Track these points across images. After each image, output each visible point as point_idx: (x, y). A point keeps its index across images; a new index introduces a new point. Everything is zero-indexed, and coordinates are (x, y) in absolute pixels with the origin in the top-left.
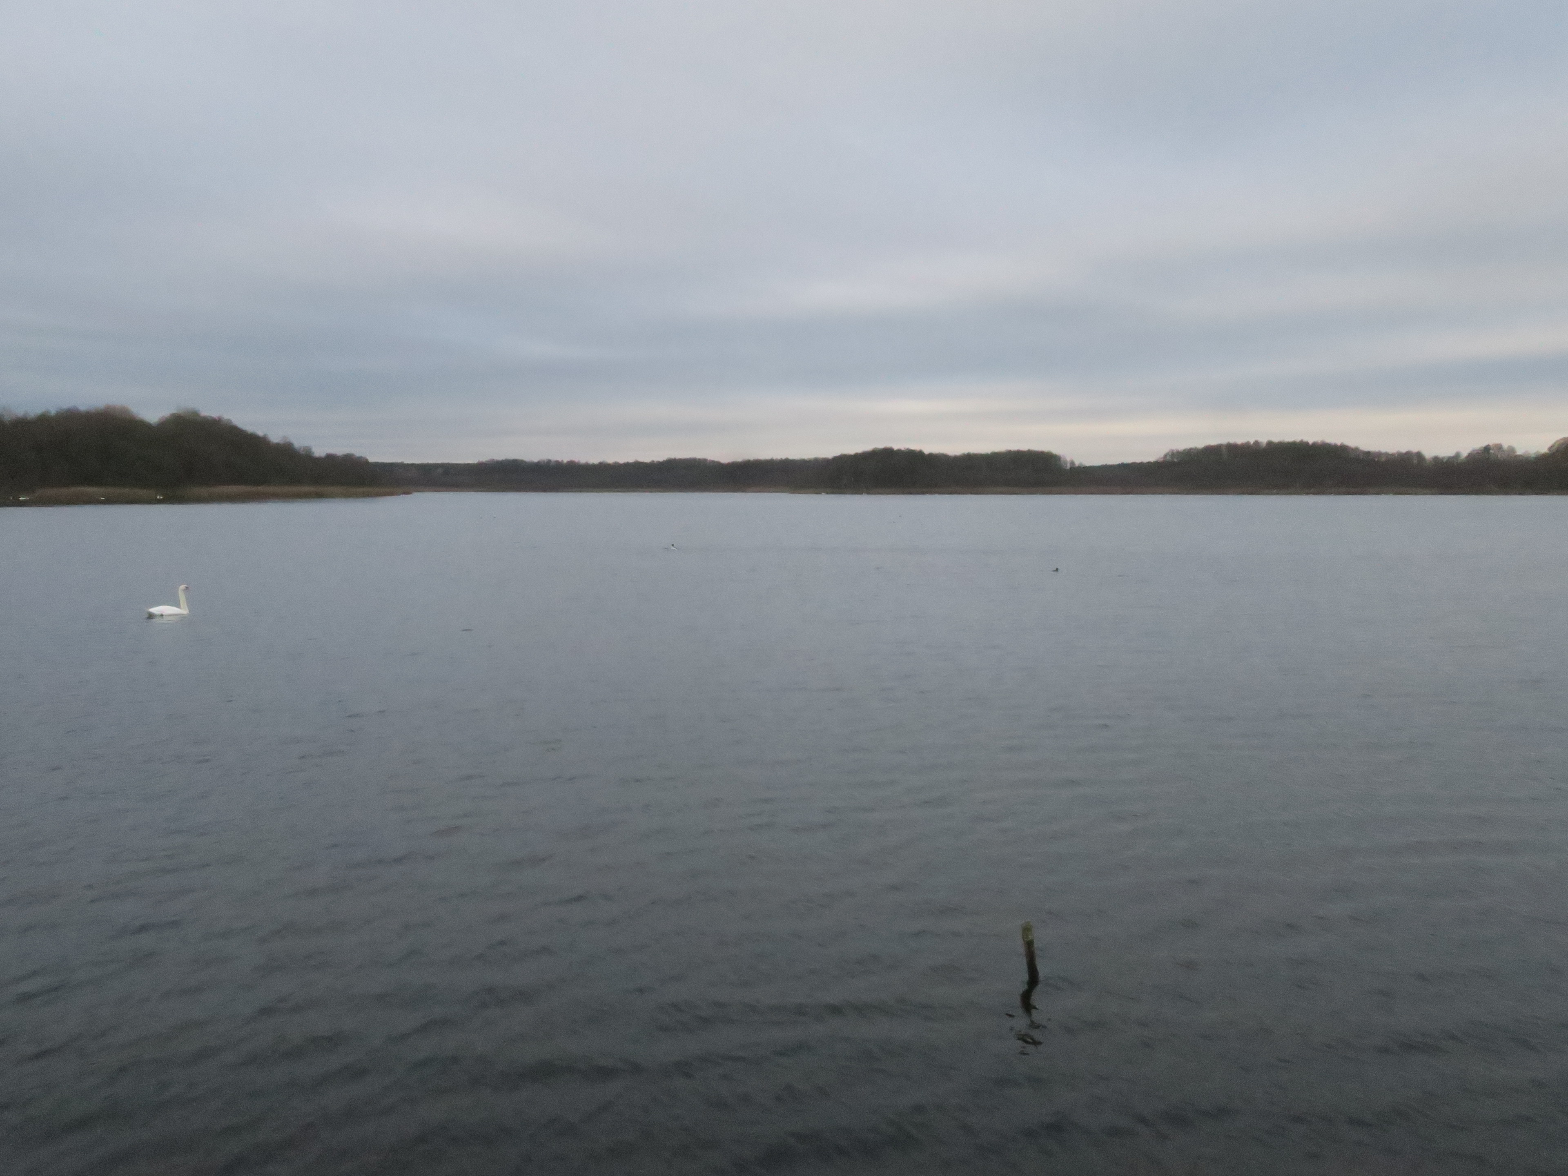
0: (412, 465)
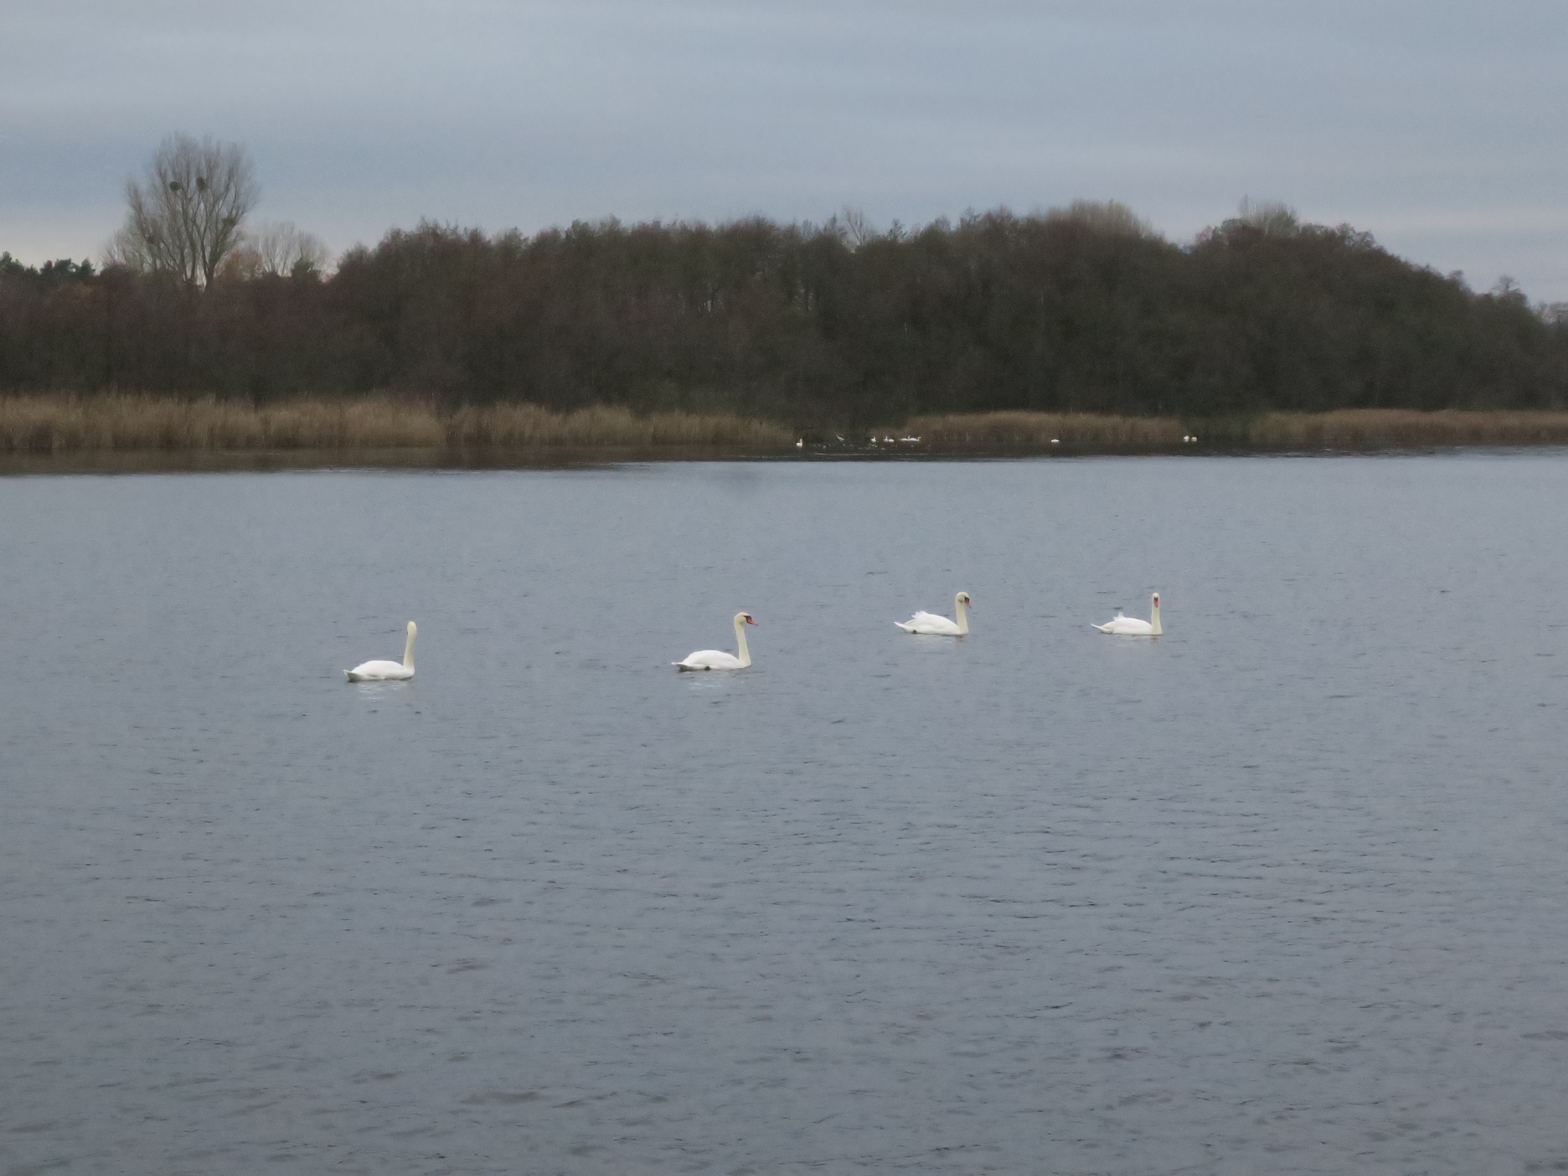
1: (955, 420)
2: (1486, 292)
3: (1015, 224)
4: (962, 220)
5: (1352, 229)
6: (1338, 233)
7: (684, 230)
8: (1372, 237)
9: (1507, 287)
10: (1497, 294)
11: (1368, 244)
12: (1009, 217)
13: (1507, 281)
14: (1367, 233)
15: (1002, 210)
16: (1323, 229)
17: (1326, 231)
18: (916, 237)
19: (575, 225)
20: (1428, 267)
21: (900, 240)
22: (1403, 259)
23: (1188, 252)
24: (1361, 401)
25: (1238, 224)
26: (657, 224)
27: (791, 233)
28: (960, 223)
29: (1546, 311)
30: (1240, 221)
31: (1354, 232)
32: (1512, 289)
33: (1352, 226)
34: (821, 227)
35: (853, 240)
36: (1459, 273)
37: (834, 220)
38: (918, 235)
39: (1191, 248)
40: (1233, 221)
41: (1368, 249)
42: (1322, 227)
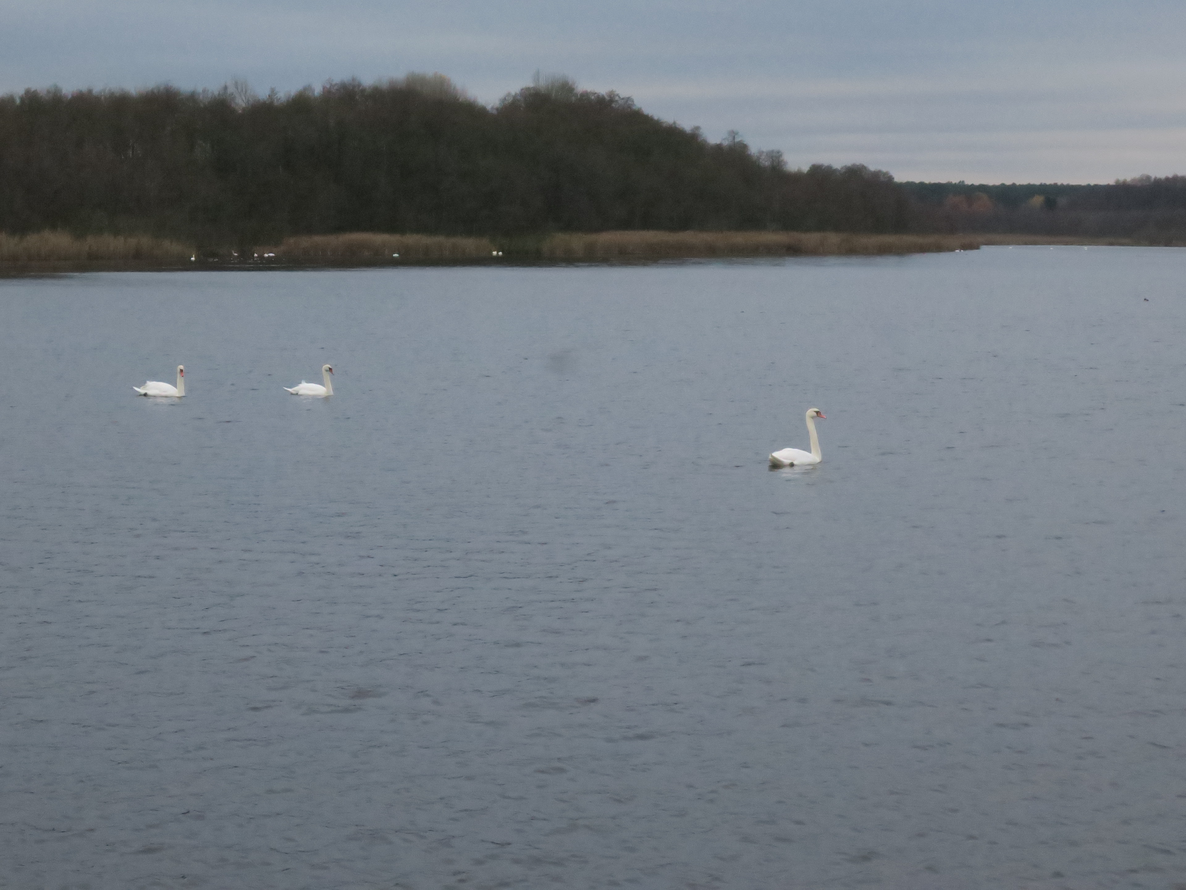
0: (983, 188)
1: (319, 239)
2: (718, 142)
3: (363, 91)
4: (324, 88)
5: (618, 95)
6: (607, 98)
7: (112, 95)
8: (633, 101)
9: (734, 138)
10: (726, 144)
11: (629, 107)
12: (359, 85)
13: (733, 134)
14: (629, 98)
15: (354, 79)
16: (596, 95)
17: (598, 96)
18: (288, 101)
19: (28, 92)
20: (675, 123)
21: (276, 103)
22: (656, 118)
23: (495, 112)
24: (626, 225)
25: (532, 91)
26: (90, 91)
27: (192, 97)
28: (322, 89)
29: (763, 157)
30: (534, 88)
31: (619, 97)
32: (737, 139)
33: (617, 92)
34: (216, 93)
35: (240, 103)
36: (698, 128)
37: (226, 88)
38: (290, 100)
39: (497, 109)
40: (528, 89)
41: (629, 110)
42: (596, 93)
